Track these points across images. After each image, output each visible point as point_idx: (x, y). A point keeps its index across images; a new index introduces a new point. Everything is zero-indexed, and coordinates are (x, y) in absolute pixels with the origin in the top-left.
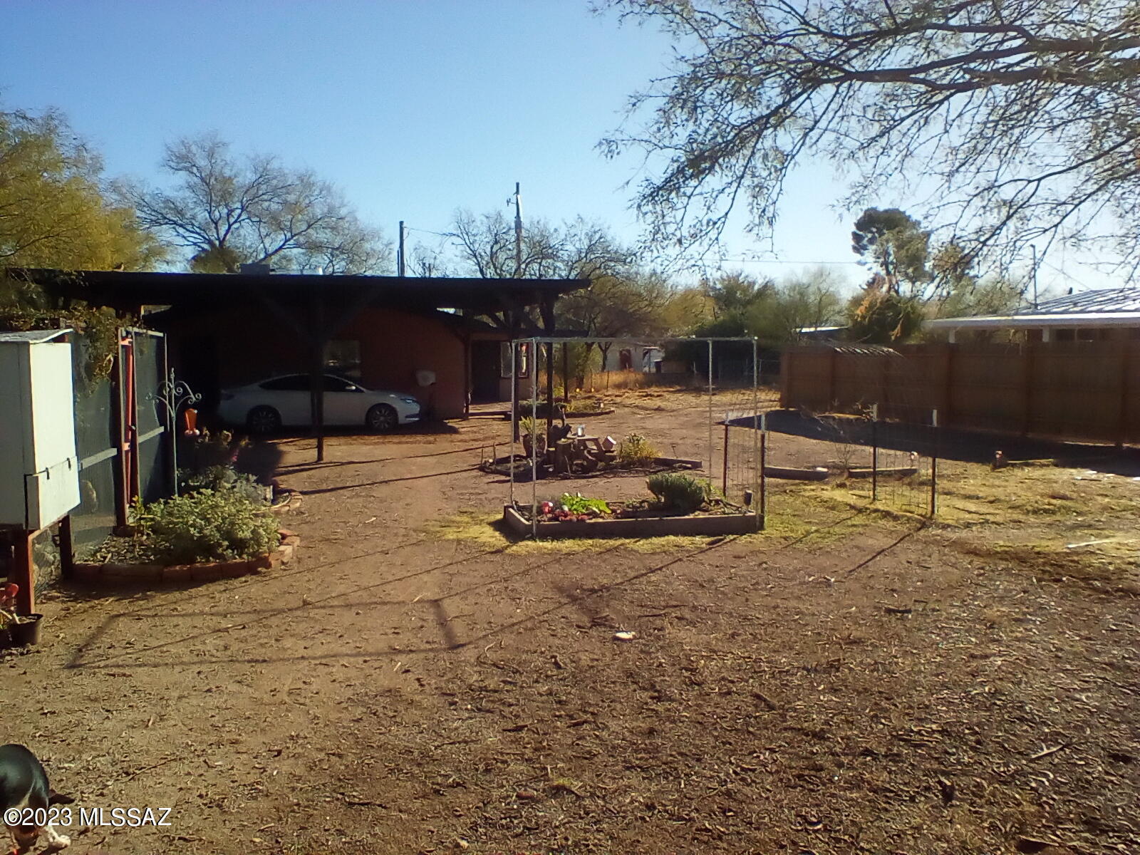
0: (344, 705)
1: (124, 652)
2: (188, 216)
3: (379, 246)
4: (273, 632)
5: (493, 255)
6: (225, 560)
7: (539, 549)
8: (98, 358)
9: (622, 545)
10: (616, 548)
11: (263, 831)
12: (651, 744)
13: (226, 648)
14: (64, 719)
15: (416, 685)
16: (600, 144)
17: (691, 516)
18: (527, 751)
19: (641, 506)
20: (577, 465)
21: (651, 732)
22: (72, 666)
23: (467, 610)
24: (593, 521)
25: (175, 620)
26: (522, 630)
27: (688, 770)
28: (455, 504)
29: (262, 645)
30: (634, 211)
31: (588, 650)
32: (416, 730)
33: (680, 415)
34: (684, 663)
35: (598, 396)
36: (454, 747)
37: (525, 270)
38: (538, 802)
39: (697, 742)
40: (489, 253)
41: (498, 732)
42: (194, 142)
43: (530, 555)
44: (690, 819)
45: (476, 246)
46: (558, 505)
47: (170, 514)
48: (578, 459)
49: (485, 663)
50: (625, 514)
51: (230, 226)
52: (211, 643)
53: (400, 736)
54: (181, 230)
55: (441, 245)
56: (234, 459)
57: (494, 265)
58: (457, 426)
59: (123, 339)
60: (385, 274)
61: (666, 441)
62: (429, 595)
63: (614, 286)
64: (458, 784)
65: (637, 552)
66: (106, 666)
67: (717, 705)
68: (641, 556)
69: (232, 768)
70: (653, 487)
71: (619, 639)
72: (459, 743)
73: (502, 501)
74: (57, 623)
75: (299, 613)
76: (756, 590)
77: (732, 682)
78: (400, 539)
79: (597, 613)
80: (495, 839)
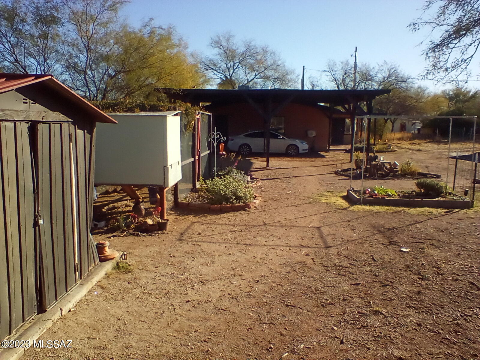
0: (282, 266)
1: (198, 236)
2: (218, 66)
3: (293, 77)
4: (253, 234)
5: (344, 80)
6: (233, 204)
7: (363, 209)
8: (189, 123)
9: (403, 210)
10: (400, 211)
11: (253, 311)
12: (419, 298)
13: (235, 238)
14: (178, 259)
15: (312, 261)
16: (410, 25)
17: (437, 199)
18: (361, 294)
19: (412, 193)
20: (380, 173)
21: (419, 293)
22: (180, 240)
23: (333, 232)
24: (389, 198)
25: (216, 226)
26: (357, 243)
27: (437, 312)
28: (325, 188)
29: (248, 238)
30: (424, 56)
31: (388, 254)
32: (312, 279)
33: (430, 153)
34: (435, 264)
35: (389, 143)
36: (329, 288)
37: (358, 86)
38: (367, 316)
39: (441, 300)
40: (341, 79)
41: (348, 284)
42: (222, 35)
43: (359, 211)
44: (439, 333)
45: (336, 76)
46: (373, 191)
47: (213, 185)
48: (380, 171)
49: (341, 255)
50: (404, 196)
51: (234, 70)
52: (229, 236)
53: (305, 281)
54: (215, 72)
55: (321, 76)
56: (236, 164)
57: (344, 84)
58: (324, 155)
59: (197, 115)
60: (296, 89)
61: (422, 164)
62: (315, 225)
63: (400, 93)
64: (332, 304)
65: (410, 214)
66: (192, 241)
67: (451, 285)
68: (412, 216)
69: (240, 285)
70: (418, 185)
71: (402, 251)
72: (331, 287)
73: (345, 188)
74: (174, 223)
75: (262, 227)
76: (469, 235)
77: (459, 275)
78: (302, 201)
79: (392, 239)
80: (349, 328)
